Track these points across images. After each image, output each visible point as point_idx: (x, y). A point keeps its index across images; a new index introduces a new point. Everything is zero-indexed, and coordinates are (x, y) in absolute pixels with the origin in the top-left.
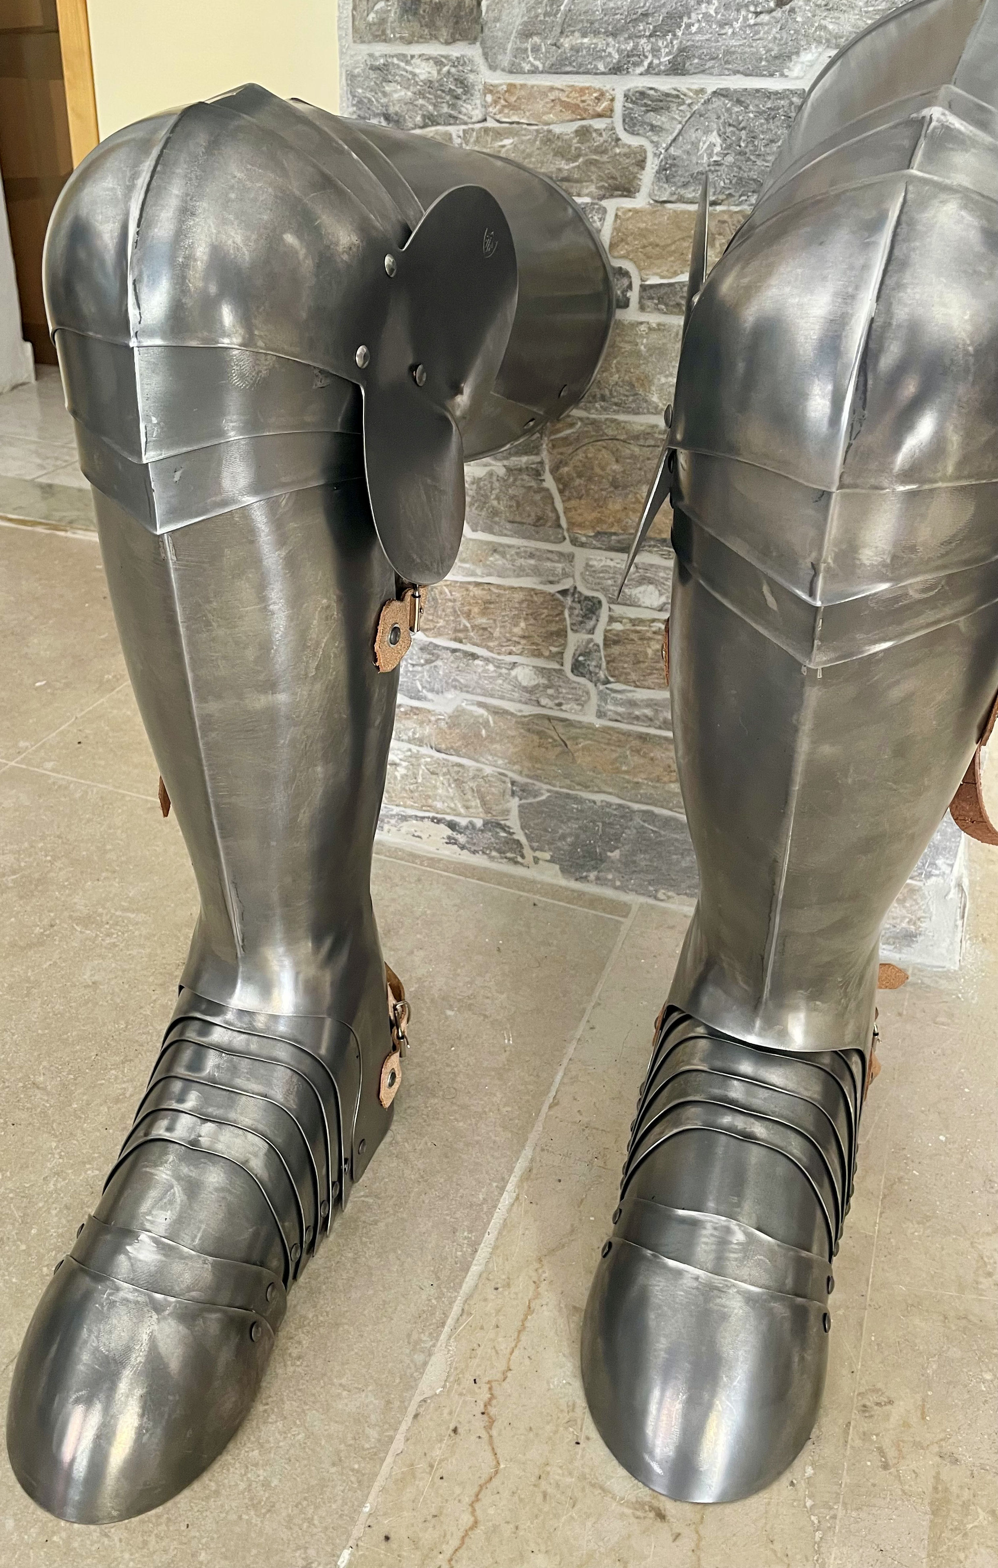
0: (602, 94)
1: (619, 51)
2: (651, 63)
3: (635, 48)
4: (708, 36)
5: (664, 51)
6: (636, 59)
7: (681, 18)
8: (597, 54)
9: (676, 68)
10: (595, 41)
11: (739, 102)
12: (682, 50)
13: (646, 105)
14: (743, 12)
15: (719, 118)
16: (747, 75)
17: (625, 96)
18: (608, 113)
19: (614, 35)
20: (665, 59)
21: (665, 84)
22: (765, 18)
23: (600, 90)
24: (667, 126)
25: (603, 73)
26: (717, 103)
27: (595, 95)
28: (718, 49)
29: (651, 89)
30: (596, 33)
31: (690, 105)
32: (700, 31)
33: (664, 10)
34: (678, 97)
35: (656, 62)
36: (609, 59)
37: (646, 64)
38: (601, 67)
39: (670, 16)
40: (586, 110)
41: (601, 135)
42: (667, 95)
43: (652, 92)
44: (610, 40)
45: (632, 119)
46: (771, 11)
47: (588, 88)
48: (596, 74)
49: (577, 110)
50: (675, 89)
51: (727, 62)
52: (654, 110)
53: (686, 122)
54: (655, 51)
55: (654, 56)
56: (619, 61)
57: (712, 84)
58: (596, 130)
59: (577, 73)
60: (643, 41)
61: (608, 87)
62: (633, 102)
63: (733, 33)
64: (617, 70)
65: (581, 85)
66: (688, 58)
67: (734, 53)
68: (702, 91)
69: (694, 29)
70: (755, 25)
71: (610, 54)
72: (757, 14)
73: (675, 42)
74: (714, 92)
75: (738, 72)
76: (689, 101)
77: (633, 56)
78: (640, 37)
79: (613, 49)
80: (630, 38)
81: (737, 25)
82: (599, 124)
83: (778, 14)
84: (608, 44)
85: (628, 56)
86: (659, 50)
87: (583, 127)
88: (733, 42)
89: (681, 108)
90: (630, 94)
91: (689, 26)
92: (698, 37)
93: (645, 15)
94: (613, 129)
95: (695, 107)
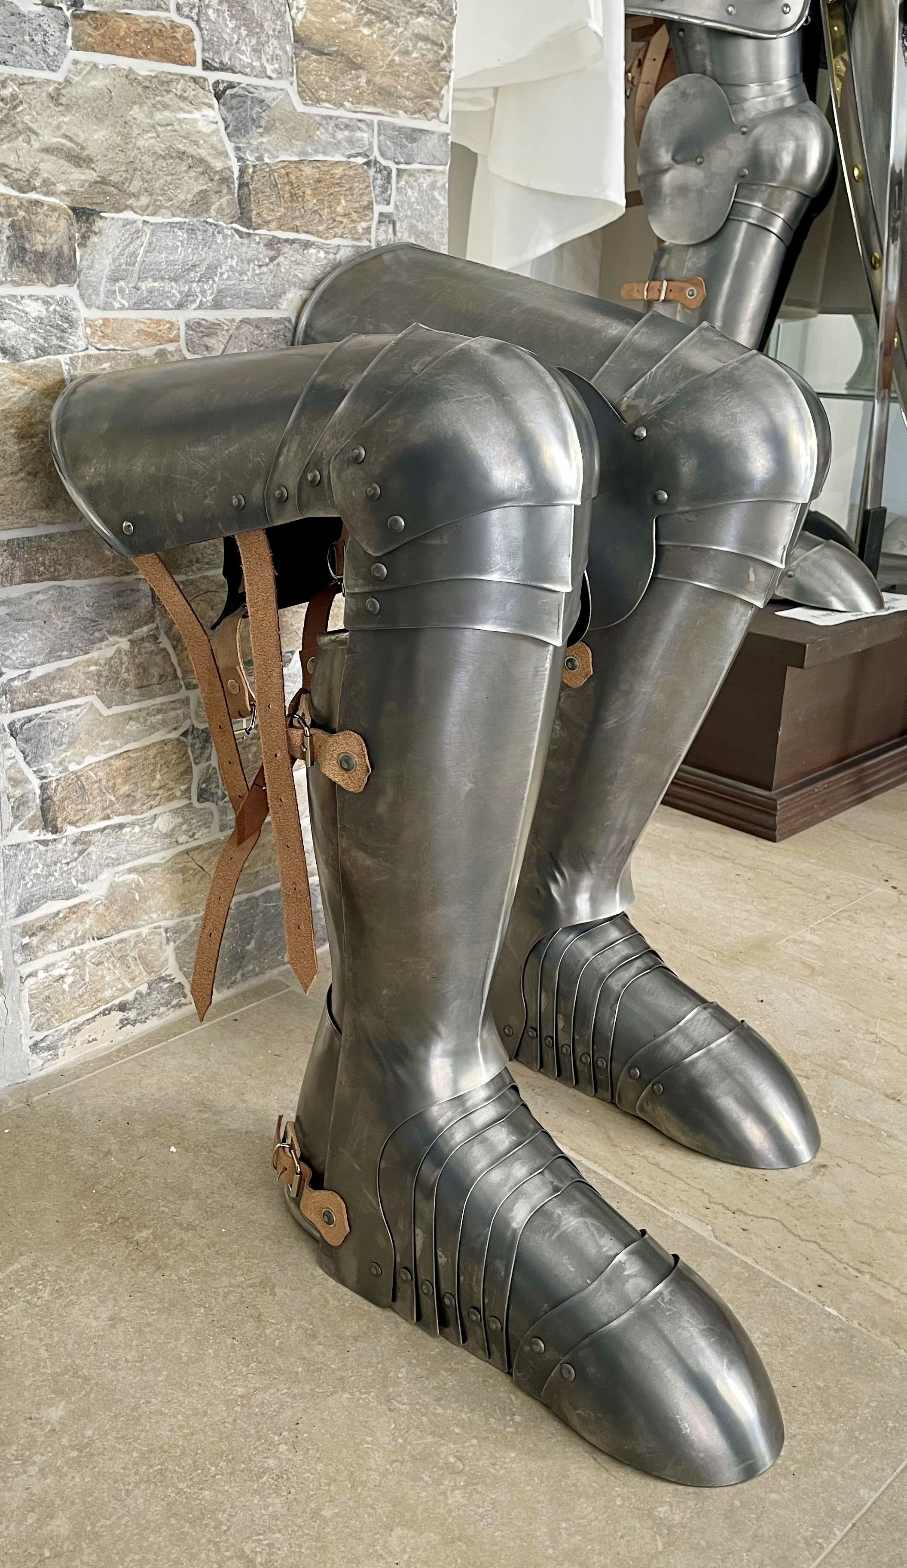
0: (172, 324)
1: (180, 292)
2: (201, 301)
3: (190, 289)
4: (233, 282)
5: (209, 292)
6: (191, 298)
7: (216, 268)
8: (163, 294)
9: (217, 305)
10: (162, 285)
11: (257, 327)
12: (219, 291)
13: (202, 332)
14: (252, 265)
15: (247, 339)
16: (258, 308)
17: (186, 325)
18: (176, 339)
19: (175, 280)
20: (210, 298)
21: (211, 316)
22: (264, 269)
23: (169, 322)
24: (216, 347)
25: (171, 309)
26: (245, 328)
27: (168, 325)
28: (241, 290)
29: (203, 320)
30: (163, 279)
31: (227, 330)
32: (229, 278)
33: (205, 263)
34: (220, 325)
35: (204, 300)
36: (174, 299)
37: (198, 301)
38: (170, 306)
39: (209, 267)
40: (162, 337)
41: (173, 356)
42: (214, 324)
43: (203, 322)
44: (173, 284)
45: (192, 342)
46: (267, 265)
47: (162, 320)
48: (166, 310)
49: (156, 338)
50: (217, 319)
51: (246, 300)
52: (208, 335)
53: (228, 342)
54: (203, 292)
55: (203, 296)
56: (181, 300)
57: (239, 314)
58: (170, 352)
59: (153, 309)
60: (195, 285)
61: (174, 320)
62: (193, 330)
63: (248, 280)
64: (180, 306)
65: (158, 318)
66: (224, 297)
67: (250, 293)
68: (233, 320)
69: (225, 276)
70: (260, 274)
71: (174, 295)
72: (260, 266)
73: (215, 286)
74: (241, 321)
75: (253, 307)
76: (226, 328)
77: (190, 295)
78: (192, 282)
79: (176, 291)
80: (186, 282)
81: (250, 274)
82: (171, 347)
83: (271, 266)
84: (172, 287)
85: (187, 296)
86: (205, 292)
87: (161, 350)
88: (248, 286)
89: (223, 333)
90: (191, 324)
91: (222, 274)
92: (228, 283)
93: (194, 266)
94: (181, 351)
95: (231, 332)
